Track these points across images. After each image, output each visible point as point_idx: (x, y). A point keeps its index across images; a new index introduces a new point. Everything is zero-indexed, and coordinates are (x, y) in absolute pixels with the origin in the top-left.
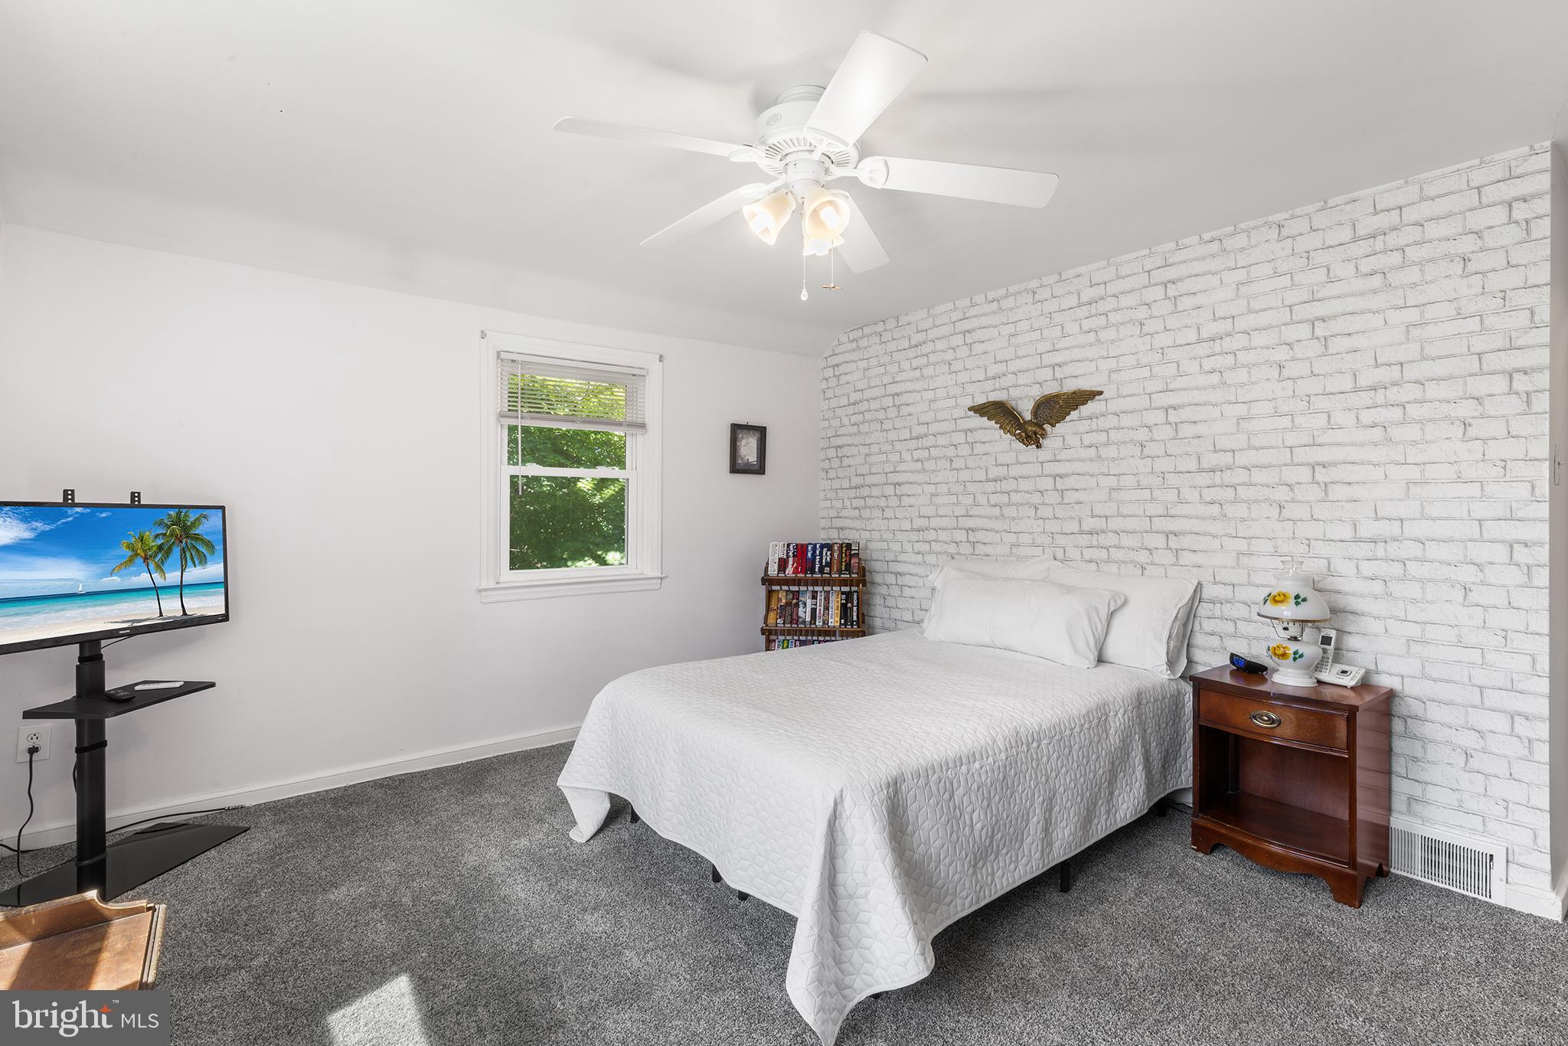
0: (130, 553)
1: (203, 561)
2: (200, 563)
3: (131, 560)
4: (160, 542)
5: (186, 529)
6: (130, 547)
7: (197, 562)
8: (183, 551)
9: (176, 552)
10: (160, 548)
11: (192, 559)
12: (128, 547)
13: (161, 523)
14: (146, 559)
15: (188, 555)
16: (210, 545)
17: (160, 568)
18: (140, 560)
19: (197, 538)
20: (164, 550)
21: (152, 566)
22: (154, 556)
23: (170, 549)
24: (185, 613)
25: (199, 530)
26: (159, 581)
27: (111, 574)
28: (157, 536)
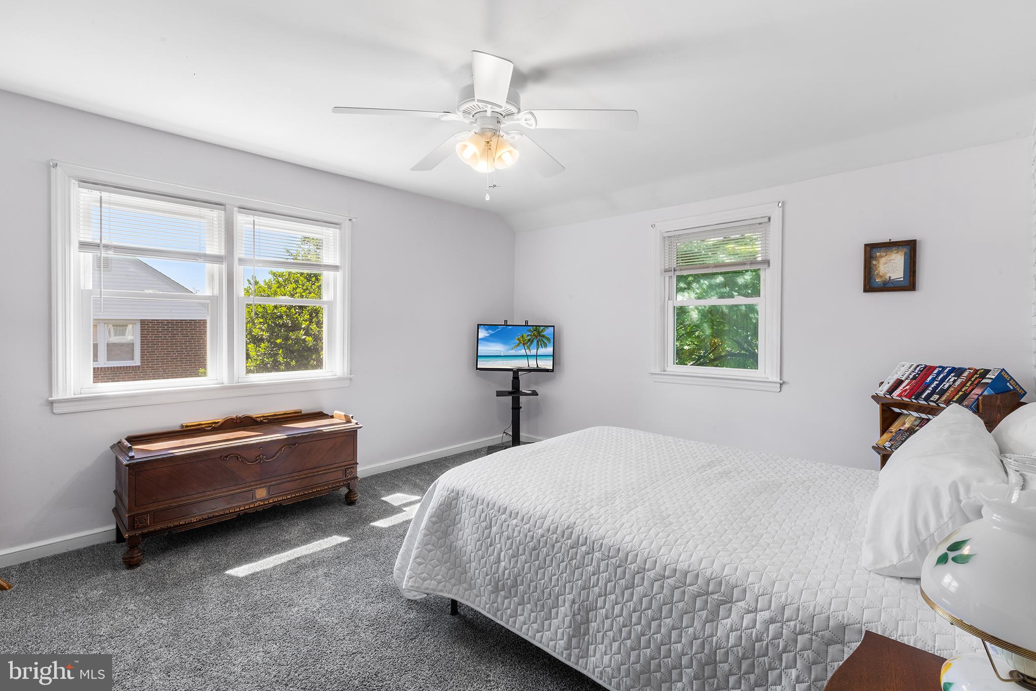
0: (518, 342)
1: (546, 346)
2: (544, 347)
3: (519, 344)
4: (529, 338)
5: (539, 333)
6: (519, 339)
7: (543, 346)
8: (538, 341)
9: (535, 341)
10: (529, 340)
11: (541, 345)
12: (518, 340)
13: (530, 331)
14: (524, 344)
15: (540, 343)
16: (549, 339)
17: (529, 348)
18: (521, 345)
19: (543, 336)
20: (531, 341)
21: (526, 347)
22: (527, 343)
23: (533, 340)
24: (538, 366)
25: (544, 333)
26: (529, 353)
27: (512, 349)
28: (528, 335)
